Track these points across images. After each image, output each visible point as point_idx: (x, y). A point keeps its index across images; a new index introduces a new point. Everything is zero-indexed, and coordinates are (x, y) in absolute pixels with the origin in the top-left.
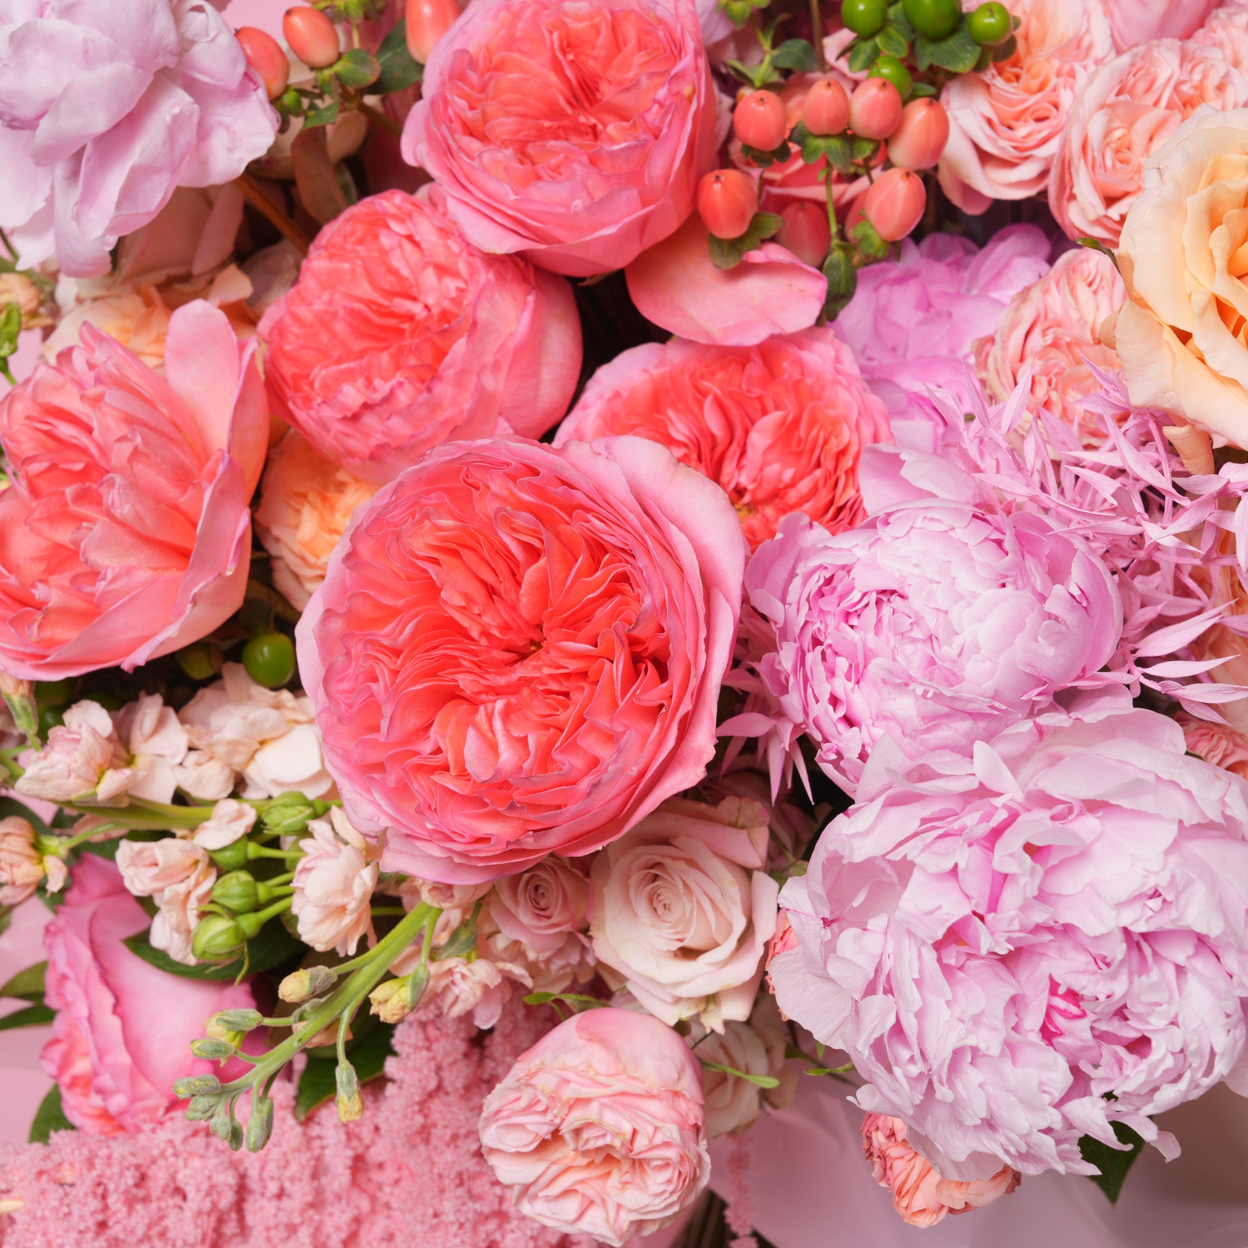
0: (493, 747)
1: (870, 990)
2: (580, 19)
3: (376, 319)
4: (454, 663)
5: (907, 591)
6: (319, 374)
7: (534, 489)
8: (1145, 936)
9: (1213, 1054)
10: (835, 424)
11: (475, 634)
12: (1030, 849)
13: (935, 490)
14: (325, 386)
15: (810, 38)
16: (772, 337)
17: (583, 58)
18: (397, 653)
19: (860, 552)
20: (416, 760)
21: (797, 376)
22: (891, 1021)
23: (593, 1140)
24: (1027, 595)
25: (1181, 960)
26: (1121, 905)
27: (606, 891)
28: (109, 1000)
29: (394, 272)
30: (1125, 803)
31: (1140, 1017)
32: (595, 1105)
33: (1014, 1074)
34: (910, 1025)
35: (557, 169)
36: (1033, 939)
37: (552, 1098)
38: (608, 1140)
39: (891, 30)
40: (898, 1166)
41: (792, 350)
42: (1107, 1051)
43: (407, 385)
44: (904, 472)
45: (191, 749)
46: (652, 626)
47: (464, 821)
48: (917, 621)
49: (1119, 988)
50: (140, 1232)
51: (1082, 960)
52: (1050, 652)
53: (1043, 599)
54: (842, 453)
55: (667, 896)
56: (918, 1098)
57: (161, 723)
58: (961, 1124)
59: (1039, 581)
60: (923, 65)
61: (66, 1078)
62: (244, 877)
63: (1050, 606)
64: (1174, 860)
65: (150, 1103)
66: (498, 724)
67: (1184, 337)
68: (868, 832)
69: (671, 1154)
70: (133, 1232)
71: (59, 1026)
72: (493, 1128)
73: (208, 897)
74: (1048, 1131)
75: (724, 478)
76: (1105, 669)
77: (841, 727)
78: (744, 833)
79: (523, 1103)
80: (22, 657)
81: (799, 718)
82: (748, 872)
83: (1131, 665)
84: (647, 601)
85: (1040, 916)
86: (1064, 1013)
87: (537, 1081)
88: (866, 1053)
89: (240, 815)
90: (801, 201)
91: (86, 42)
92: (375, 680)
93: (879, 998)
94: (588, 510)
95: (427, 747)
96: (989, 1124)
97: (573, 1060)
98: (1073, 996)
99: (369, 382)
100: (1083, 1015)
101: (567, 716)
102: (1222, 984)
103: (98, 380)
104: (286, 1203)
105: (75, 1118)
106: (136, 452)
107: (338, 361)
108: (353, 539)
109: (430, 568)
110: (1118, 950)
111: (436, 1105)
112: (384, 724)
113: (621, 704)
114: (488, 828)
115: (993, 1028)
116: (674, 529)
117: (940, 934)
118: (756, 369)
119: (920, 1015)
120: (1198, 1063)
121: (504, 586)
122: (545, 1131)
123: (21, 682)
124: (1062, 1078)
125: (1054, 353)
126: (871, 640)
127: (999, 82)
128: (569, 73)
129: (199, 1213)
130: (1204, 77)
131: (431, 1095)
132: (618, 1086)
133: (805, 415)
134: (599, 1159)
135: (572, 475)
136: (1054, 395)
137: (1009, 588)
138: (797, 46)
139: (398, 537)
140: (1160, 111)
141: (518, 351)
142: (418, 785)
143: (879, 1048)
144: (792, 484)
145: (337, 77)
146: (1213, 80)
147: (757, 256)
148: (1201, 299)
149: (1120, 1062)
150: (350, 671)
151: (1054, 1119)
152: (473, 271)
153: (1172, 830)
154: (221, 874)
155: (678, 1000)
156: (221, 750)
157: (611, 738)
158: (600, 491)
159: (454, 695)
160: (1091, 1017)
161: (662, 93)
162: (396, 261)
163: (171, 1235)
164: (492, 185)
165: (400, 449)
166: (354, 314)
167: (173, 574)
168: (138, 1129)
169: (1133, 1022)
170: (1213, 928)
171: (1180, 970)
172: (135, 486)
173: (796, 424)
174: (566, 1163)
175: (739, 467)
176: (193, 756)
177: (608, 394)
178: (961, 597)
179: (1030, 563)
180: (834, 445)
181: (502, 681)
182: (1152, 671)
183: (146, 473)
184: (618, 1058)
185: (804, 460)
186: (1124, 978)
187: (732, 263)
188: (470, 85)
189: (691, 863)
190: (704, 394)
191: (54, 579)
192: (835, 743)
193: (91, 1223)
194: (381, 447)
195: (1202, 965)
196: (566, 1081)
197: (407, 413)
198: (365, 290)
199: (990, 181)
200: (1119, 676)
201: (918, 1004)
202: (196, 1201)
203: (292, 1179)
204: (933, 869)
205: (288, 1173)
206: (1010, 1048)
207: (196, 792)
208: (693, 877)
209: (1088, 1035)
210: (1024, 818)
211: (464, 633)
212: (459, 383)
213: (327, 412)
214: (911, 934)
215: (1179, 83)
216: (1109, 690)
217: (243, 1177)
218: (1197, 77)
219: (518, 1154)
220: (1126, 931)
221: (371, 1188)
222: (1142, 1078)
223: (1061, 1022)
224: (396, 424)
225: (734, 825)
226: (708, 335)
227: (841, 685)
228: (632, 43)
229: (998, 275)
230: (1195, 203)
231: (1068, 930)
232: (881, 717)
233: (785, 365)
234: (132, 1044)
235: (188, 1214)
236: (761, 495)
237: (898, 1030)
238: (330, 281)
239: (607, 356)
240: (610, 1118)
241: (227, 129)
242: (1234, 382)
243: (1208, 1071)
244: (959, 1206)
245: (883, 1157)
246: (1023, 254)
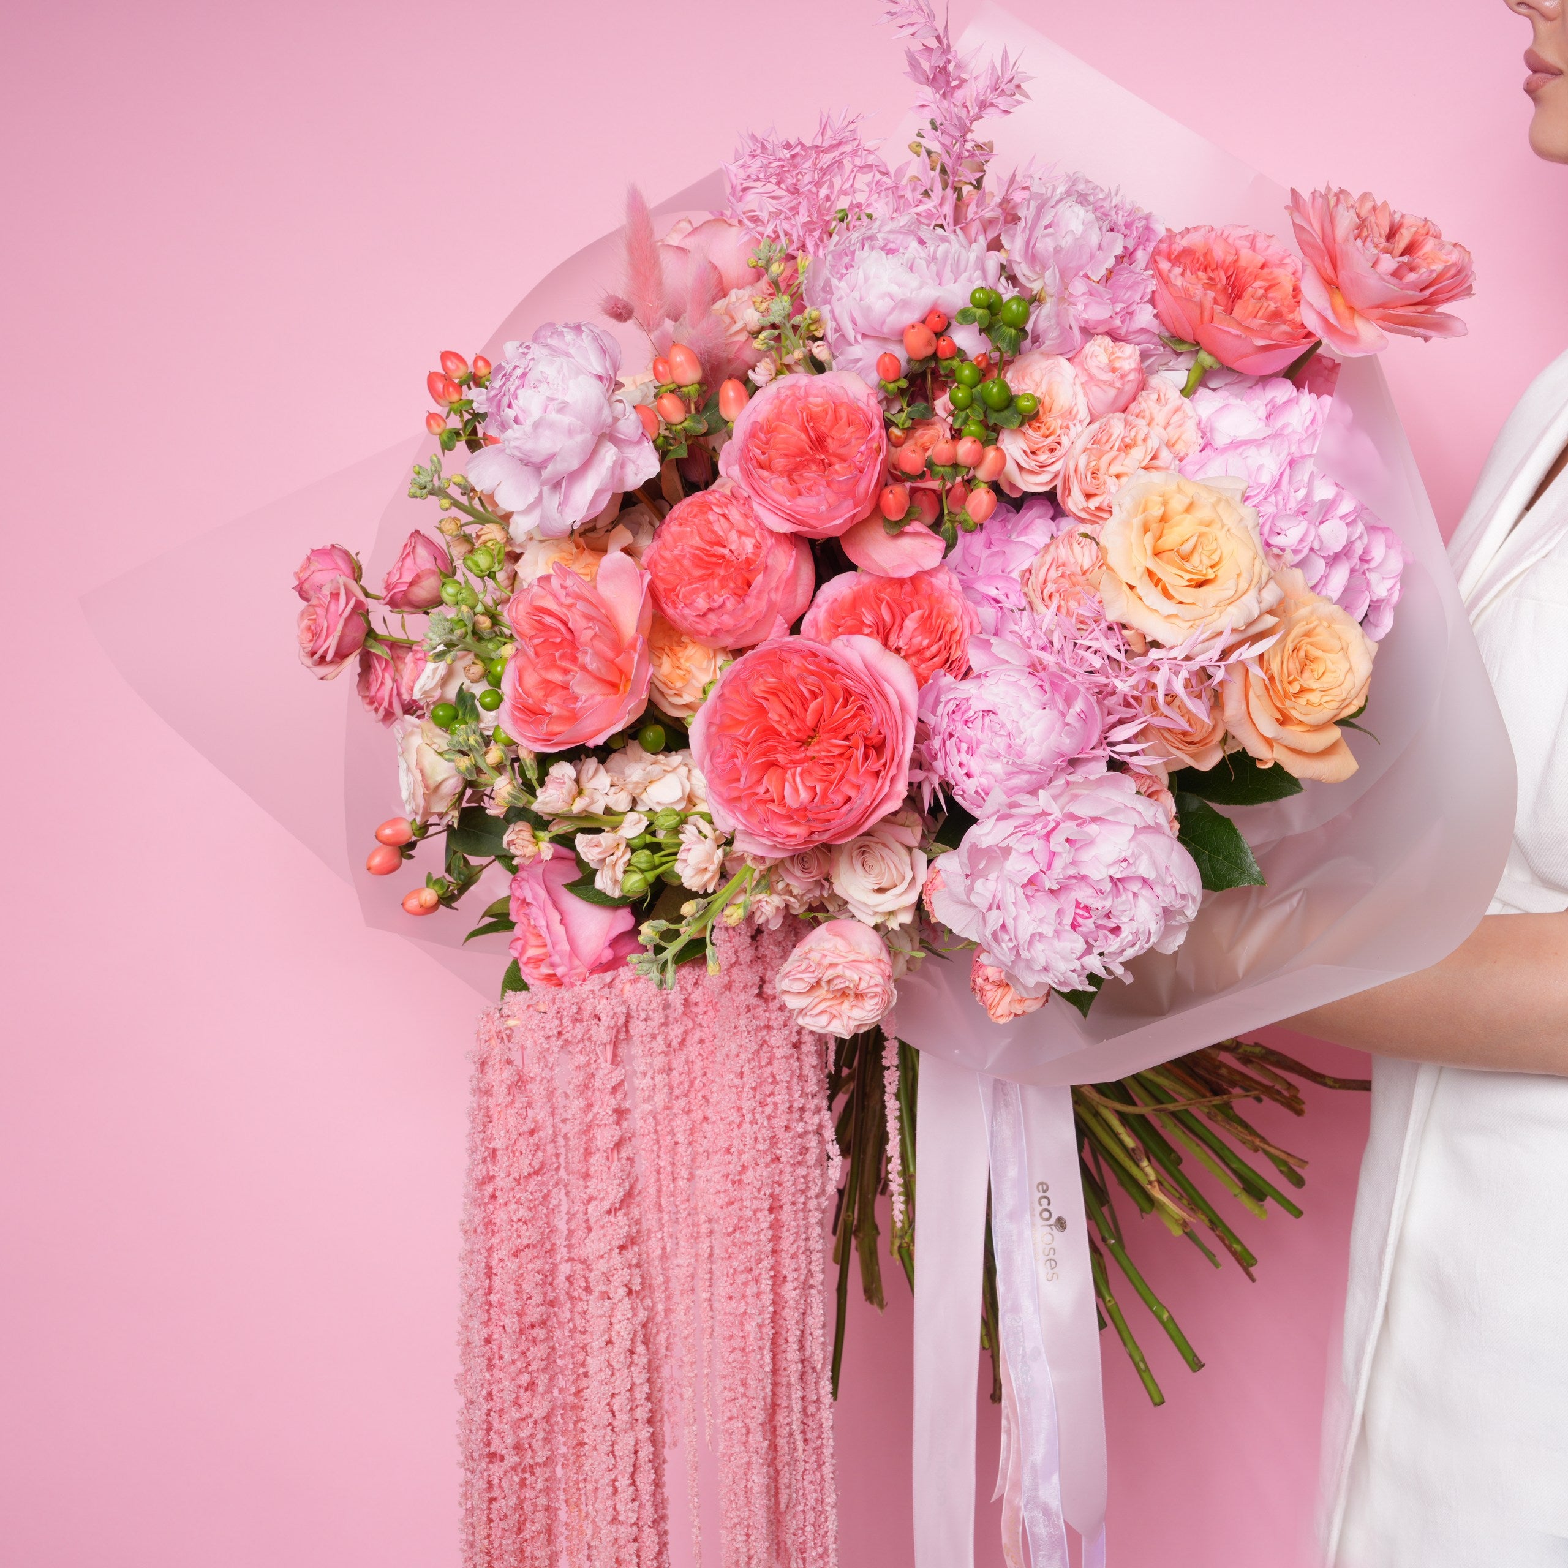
0: (796, 790)
1: (990, 908)
2: (817, 406)
3: (707, 559)
4: (773, 749)
5: (998, 711)
6: (683, 591)
7: (817, 665)
8: (1119, 879)
9: (1150, 933)
10: (950, 616)
11: (784, 734)
12: (1068, 840)
13: (1009, 659)
14: (684, 597)
15: (927, 401)
16: (918, 572)
17: (818, 425)
18: (746, 744)
19: (974, 691)
20: (757, 798)
21: (929, 591)
22: (1001, 922)
23: (839, 984)
24: (1056, 713)
25: (1135, 890)
26: (1109, 866)
27: (841, 859)
28: (558, 917)
29: (714, 532)
30: (1111, 818)
31: (1117, 917)
32: (840, 967)
33: (1059, 945)
34: (1010, 924)
35: (809, 488)
36: (1068, 882)
37: (819, 964)
38: (847, 984)
39: (975, 406)
40: (989, 994)
41: (927, 577)
42: (1101, 933)
43: (732, 599)
44: (993, 649)
45: (612, 786)
46: (876, 732)
47: (781, 826)
48: (1003, 726)
49: (1108, 904)
50: (579, 1037)
51: (1091, 891)
52: (1068, 741)
53: (1063, 715)
54: (953, 632)
55: (870, 861)
56: (1013, 958)
57: (596, 772)
58: (1032, 969)
59: (1061, 705)
60: (991, 423)
61: (524, 959)
62: (647, 852)
63: (1068, 719)
64: (1133, 844)
65: (578, 971)
66: (798, 779)
67: (1131, 587)
68: (988, 833)
69: (878, 990)
70: (575, 1037)
71: (518, 931)
72: (786, 980)
73: (629, 863)
74: (1074, 971)
75: (890, 643)
76: (1093, 748)
77: (965, 778)
78: (909, 830)
79: (803, 967)
80: (535, 740)
81: (943, 773)
82: (910, 849)
83: (1104, 745)
84: (875, 720)
85: (1072, 871)
86: (1082, 916)
87: (810, 956)
88: (990, 937)
89: (640, 821)
90: (924, 490)
91: (570, 424)
92: (736, 757)
93: (995, 912)
94: (843, 674)
95: (761, 790)
96: (1046, 969)
97: (827, 945)
98: (1087, 908)
99: (710, 596)
100: (1091, 917)
101: (835, 776)
102: (1154, 901)
103: (568, 595)
104: (649, 1023)
105: (528, 980)
106: (595, 635)
107: (690, 584)
108: (723, 686)
109: (764, 702)
110: (1108, 886)
111: (735, 971)
112: (743, 780)
113: (862, 771)
114: (793, 830)
115: (1049, 924)
116: (886, 684)
117: (1025, 881)
118: (908, 588)
119: (1015, 919)
120: (1143, 938)
121: (799, 710)
122: (813, 981)
123: (530, 752)
124: (1081, 946)
125: (1062, 580)
126: (980, 735)
127: (1030, 432)
128: (812, 434)
129: (609, 1027)
130: (1137, 433)
131: (732, 965)
132: (852, 957)
133: (935, 613)
134: (839, 995)
135: (834, 657)
136: (1063, 603)
137: (1047, 710)
138: (920, 405)
139: (746, 686)
140: (1114, 453)
141: (788, 580)
142: (760, 809)
143: (995, 935)
144: (928, 647)
145: (685, 429)
146: (1141, 436)
147: (908, 529)
148: (1140, 570)
149: (1106, 938)
150: (723, 753)
151: (1077, 965)
152: (763, 536)
153: (1131, 831)
154: (633, 851)
155: (876, 913)
156: (630, 786)
157: (858, 787)
158: (849, 664)
159: (774, 764)
160: (1094, 917)
161: (863, 448)
162: (716, 528)
163: (594, 1039)
164: (776, 496)
165: (728, 631)
166: (694, 556)
167: (612, 697)
168: (573, 985)
169: (1113, 920)
170: (1150, 875)
171: (1135, 894)
172: (598, 654)
173: (930, 616)
174: (822, 997)
175: (898, 638)
176: (613, 789)
177: (830, 600)
178: (1024, 715)
179: (1057, 697)
180: (949, 628)
181: (797, 757)
182: (1115, 749)
183: (599, 645)
184: (850, 944)
185: (933, 635)
186: (1110, 899)
187: (896, 532)
188: (760, 439)
189: (884, 845)
190: (881, 600)
191: (550, 699)
192: (961, 786)
193: (555, 1032)
194: (717, 630)
195: (1146, 892)
196: (825, 956)
197: (732, 613)
198: (697, 541)
199: (1024, 481)
200: (1099, 752)
201: (1014, 914)
202: (606, 1021)
203: (653, 1011)
204: (1022, 850)
205: (651, 1007)
206: (1057, 933)
207: (616, 809)
208: (886, 852)
209: (1092, 926)
210: (1062, 825)
211: (779, 734)
212: (758, 598)
213: (687, 611)
214: (1011, 881)
215: (1124, 438)
216: (1095, 759)
217: (628, 1008)
218: (1133, 434)
219: (799, 993)
220: (1111, 877)
221: (692, 1015)
222: (1117, 945)
223: (1080, 920)
224: (726, 618)
225: (903, 825)
226: (885, 571)
227: (964, 757)
228: (844, 419)
229: (1027, 527)
230: (1137, 522)
231: (1084, 878)
232: (984, 773)
233: (924, 586)
234: (571, 940)
235: (602, 1028)
236: (910, 652)
237: (1003, 927)
238: (678, 538)
239: (828, 579)
240: (848, 973)
241: (634, 462)
242: (1157, 611)
243: (1148, 942)
244: (1020, 1012)
245: (981, 990)
246: (1040, 517)
